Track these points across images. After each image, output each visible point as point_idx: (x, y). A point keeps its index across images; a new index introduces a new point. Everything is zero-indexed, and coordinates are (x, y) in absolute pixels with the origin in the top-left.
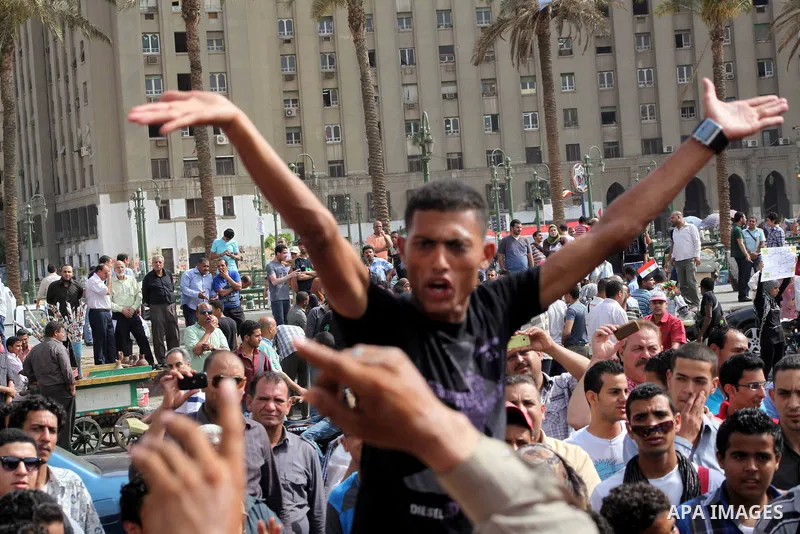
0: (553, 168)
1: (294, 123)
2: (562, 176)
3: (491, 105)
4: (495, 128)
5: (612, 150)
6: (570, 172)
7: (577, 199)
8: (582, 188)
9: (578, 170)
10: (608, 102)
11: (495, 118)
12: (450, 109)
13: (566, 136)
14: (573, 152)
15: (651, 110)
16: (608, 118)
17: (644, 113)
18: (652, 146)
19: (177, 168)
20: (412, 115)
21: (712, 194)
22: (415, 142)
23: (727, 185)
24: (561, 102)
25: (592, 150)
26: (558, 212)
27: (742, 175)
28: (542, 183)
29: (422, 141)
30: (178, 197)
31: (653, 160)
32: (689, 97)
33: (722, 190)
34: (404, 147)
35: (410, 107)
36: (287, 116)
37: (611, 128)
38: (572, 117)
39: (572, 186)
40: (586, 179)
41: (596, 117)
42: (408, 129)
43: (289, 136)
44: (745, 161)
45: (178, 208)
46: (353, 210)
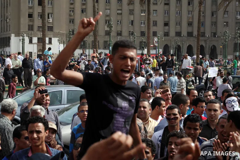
0: (148, 38)
1: (72, 18)
2: (151, 41)
3: (132, 18)
4: (132, 24)
5: (166, 34)
6: (153, 40)
7: (155, 48)
8: (156, 45)
9: (156, 39)
10: (166, 20)
11: (132, 21)
12: (119, 17)
13: (153, 29)
14: (155, 34)
15: (179, 23)
16: (166, 24)
17: (177, 24)
18: (178, 34)
19: (36, 28)
20: (108, 18)
21: (195, 50)
22: (108, 27)
23: (199, 48)
24: (152, 18)
25: (160, 33)
26: (148, 51)
27: (204, 45)
28: (145, 42)
29: (110, 26)
30: (35, 36)
31: (178, 38)
32: (191, 20)
33: (198, 49)
34: (104, 28)
35: (107, 16)
36: (70, 15)
37: (167, 28)
38: (155, 24)
39: (153, 44)
40: (158, 42)
41: (162, 24)
42: (106, 23)
43: (70, 21)
44: (205, 41)
45: (35, 40)
46: (88, 45)
